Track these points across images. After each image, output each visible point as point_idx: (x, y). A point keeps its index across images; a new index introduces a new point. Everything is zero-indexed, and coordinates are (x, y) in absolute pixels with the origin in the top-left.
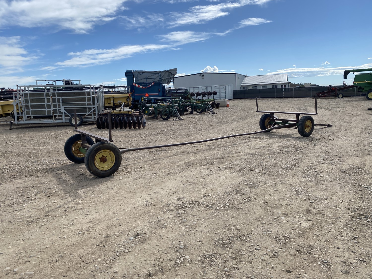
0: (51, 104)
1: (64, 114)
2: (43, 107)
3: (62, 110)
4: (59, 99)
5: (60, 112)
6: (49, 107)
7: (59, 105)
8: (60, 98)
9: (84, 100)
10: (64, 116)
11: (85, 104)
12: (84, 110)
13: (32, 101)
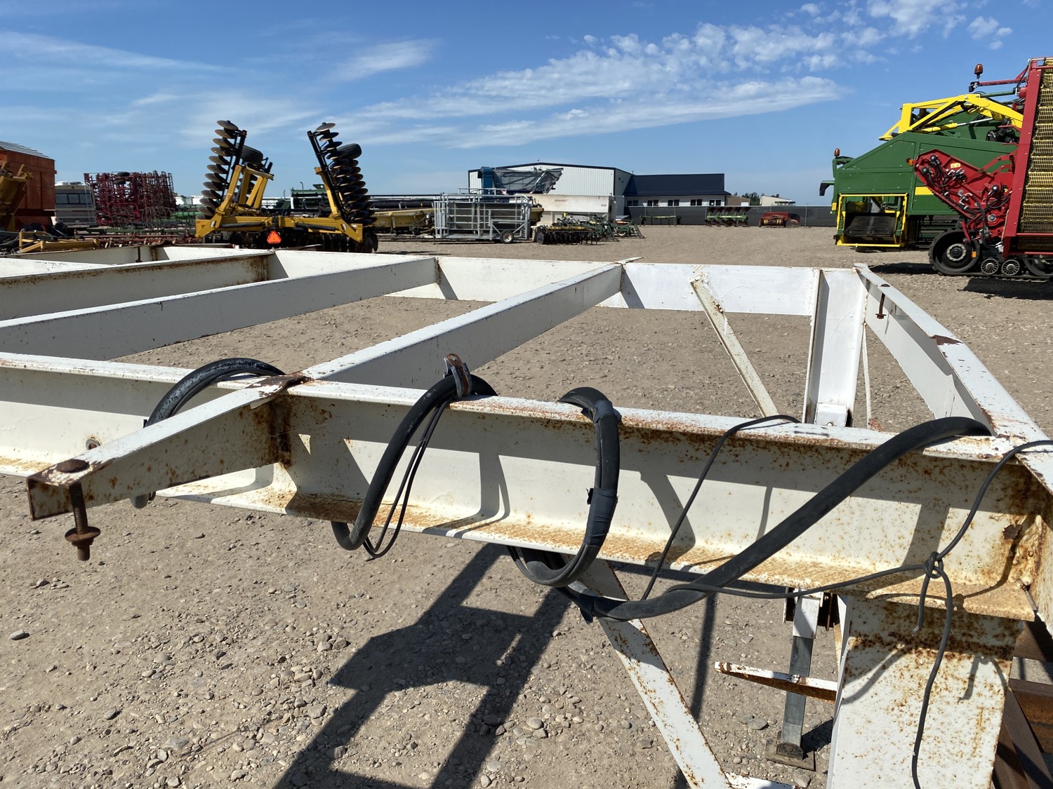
0: (478, 216)
1: (491, 229)
2: (469, 219)
3: (490, 223)
4: (487, 212)
5: (487, 227)
6: (475, 220)
7: (487, 218)
8: (490, 210)
9: (513, 213)
10: (491, 232)
11: (514, 218)
12: (512, 226)
13: (458, 212)
